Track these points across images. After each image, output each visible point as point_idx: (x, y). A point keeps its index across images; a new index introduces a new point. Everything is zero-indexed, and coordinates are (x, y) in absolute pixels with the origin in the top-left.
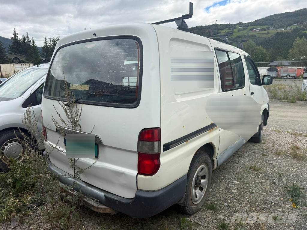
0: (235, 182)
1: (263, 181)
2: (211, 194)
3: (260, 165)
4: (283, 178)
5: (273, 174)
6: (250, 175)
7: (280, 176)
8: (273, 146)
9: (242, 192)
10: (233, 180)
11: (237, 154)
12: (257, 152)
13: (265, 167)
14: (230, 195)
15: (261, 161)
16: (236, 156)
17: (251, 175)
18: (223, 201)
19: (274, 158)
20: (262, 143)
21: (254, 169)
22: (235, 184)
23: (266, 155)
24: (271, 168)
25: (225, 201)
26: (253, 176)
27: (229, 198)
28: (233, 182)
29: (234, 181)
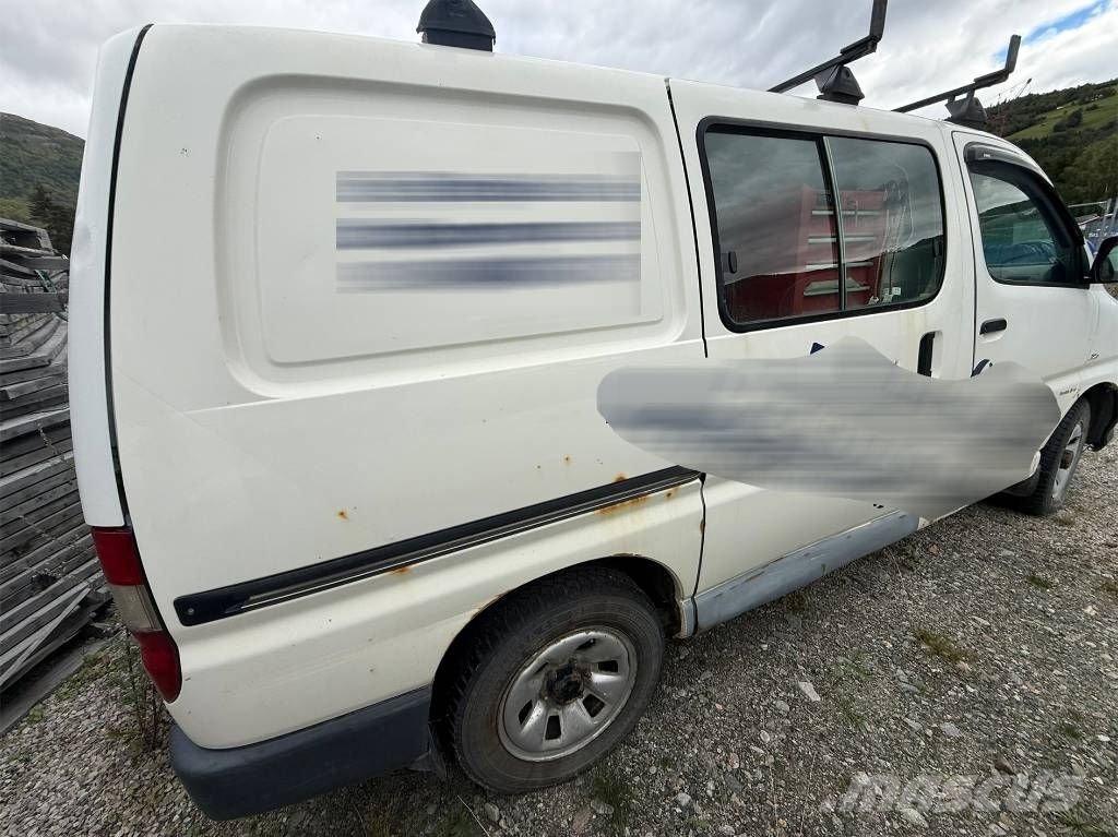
0: (808, 688)
1: (949, 728)
2: (667, 715)
3: (987, 630)
4: (1081, 751)
5: (1035, 707)
6: (900, 671)
7: (1071, 732)
8: (1111, 546)
9: (803, 756)
10: (801, 678)
11: (901, 552)
12: (1007, 558)
13: (1004, 650)
14: (734, 757)
15: (1002, 609)
16: (893, 558)
17: (904, 678)
18: (686, 775)
19: (1089, 610)
20: (1055, 520)
21: (937, 651)
22: (798, 700)
23: (1045, 585)
24: (1040, 663)
25: (694, 781)
26: (911, 681)
27: (720, 767)
28: (796, 688)
29: (802, 685)
